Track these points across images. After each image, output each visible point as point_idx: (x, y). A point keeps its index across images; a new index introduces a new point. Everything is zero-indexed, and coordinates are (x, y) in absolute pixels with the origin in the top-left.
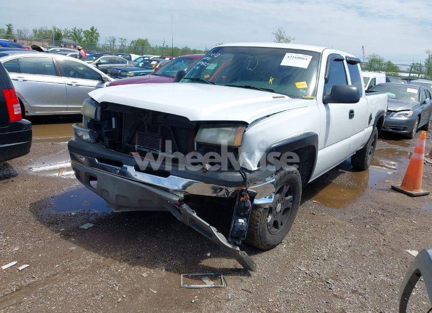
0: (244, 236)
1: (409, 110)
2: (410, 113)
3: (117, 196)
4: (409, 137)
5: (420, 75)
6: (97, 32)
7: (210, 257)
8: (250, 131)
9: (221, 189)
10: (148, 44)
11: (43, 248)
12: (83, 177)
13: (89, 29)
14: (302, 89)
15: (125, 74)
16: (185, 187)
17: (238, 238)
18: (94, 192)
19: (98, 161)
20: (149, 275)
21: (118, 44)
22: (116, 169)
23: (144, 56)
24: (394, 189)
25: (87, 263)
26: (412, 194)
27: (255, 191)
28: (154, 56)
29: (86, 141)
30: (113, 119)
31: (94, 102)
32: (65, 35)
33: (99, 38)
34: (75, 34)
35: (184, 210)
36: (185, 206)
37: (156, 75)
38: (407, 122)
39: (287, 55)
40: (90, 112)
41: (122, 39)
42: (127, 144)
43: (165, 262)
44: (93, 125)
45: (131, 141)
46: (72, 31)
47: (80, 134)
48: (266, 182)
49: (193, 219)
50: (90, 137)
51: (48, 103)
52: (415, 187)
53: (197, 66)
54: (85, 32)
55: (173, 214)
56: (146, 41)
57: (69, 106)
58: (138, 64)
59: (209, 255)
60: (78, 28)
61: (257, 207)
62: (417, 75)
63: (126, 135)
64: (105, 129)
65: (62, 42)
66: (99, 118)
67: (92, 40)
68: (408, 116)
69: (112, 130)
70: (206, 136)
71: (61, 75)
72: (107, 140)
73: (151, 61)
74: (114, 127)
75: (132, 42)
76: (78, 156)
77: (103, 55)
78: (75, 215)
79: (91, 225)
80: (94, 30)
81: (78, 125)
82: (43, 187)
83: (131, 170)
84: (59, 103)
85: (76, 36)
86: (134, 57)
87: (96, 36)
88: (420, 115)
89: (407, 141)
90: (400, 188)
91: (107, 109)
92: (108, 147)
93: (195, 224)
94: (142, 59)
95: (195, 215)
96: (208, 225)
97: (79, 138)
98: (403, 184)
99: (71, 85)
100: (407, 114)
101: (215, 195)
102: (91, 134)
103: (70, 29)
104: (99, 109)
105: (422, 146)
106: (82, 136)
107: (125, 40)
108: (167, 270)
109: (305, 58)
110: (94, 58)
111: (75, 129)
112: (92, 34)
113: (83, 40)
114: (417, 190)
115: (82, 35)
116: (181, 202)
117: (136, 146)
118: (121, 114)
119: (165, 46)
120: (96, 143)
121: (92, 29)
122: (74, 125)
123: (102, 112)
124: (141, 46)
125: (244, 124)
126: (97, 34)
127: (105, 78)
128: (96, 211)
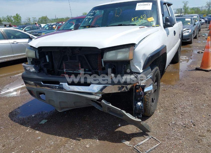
0: (142, 112)
1: (189, 29)
2: (190, 31)
3: (60, 102)
4: (190, 43)
5: (182, 14)
6: (20, 16)
7: (121, 126)
8: (137, 49)
9: (123, 87)
10: (48, 18)
11: (21, 142)
12: (35, 94)
13: (15, 15)
14: (151, 21)
15: (40, 34)
16: (102, 90)
17: (139, 114)
18: (45, 102)
19: (43, 83)
20: (90, 146)
21: (32, 20)
22: (56, 86)
23: (48, 24)
24: (197, 69)
25: (51, 146)
26: (208, 70)
27: (144, 84)
28: (53, 23)
29: (33, 73)
30: (47, 57)
31: (33, 48)
32: (3, 20)
33: (21, 19)
34: (8, 19)
35: (104, 103)
36: (103, 101)
37: (60, 30)
38: (189, 35)
39: (138, 4)
40: (32, 54)
41: (33, 18)
42: (58, 70)
43: (96, 135)
44: (35, 62)
45: (60, 67)
46: (6, 17)
47: (28, 69)
48: (148, 78)
49: (109, 108)
50: (35, 69)
51: (3, 55)
52: (208, 66)
53: (86, 19)
54: (13, 17)
55: (96, 107)
56: (46, 17)
57: (15, 55)
58: (46, 28)
59: (120, 125)
60: (9, 15)
61: (145, 93)
62: (180, 14)
63: (56, 65)
64: (43, 63)
65: (3, 24)
66: (38, 57)
67: (18, 21)
68: (189, 32)
69: (47, 63)
70: (109, 56)
71: (7, 39)
72: (45, 69)
73: (53, 25)
74: (48, 61)
75: (39, 19)
76: (29, 82)
77: (26, 26)
78: (35, 116)
79: (46, 121)
80: (18, 15)
81: (26, 64)
82: (11, 103)
83: (65, 85)
84: (9, 54)
85: (9, 19)
86: (43, 25)
87: (19, 18)
88: (194, 31)
89: (191, 45)
90: (201, 68)
91: (42, 50)
92: (47, 74)
93: (110, 111)
94: (47, 26)
95: (110, 105)
96: (120, 110)
97: (28, 71)
98: (202, 66)
99: (13, 43)
100: (188, 31)
101: (120, 91)
102: (35, 67)
103: (5, 16)
104: (37, 51)
105: (209, 44)
106: (30, 69)
107: (35, 18)
108: (99, 140)
109: (149, 4)
110: (22, 28)
111: (24, 66)
112: (17, 17)
113: (13, 21)
114: (209, 68)
115: (12, 19)
116: (101, 99)
117: (65, 70)
118: (51, 52)
119: (56, 18)
120: (39, 72)
121: (17, 15)
122: (23, 64)
123: (39, 53)
124: (44, 20)
125: (133, 45)
126: (20, 17)
127: (32, 37)
128: (46, 112)
